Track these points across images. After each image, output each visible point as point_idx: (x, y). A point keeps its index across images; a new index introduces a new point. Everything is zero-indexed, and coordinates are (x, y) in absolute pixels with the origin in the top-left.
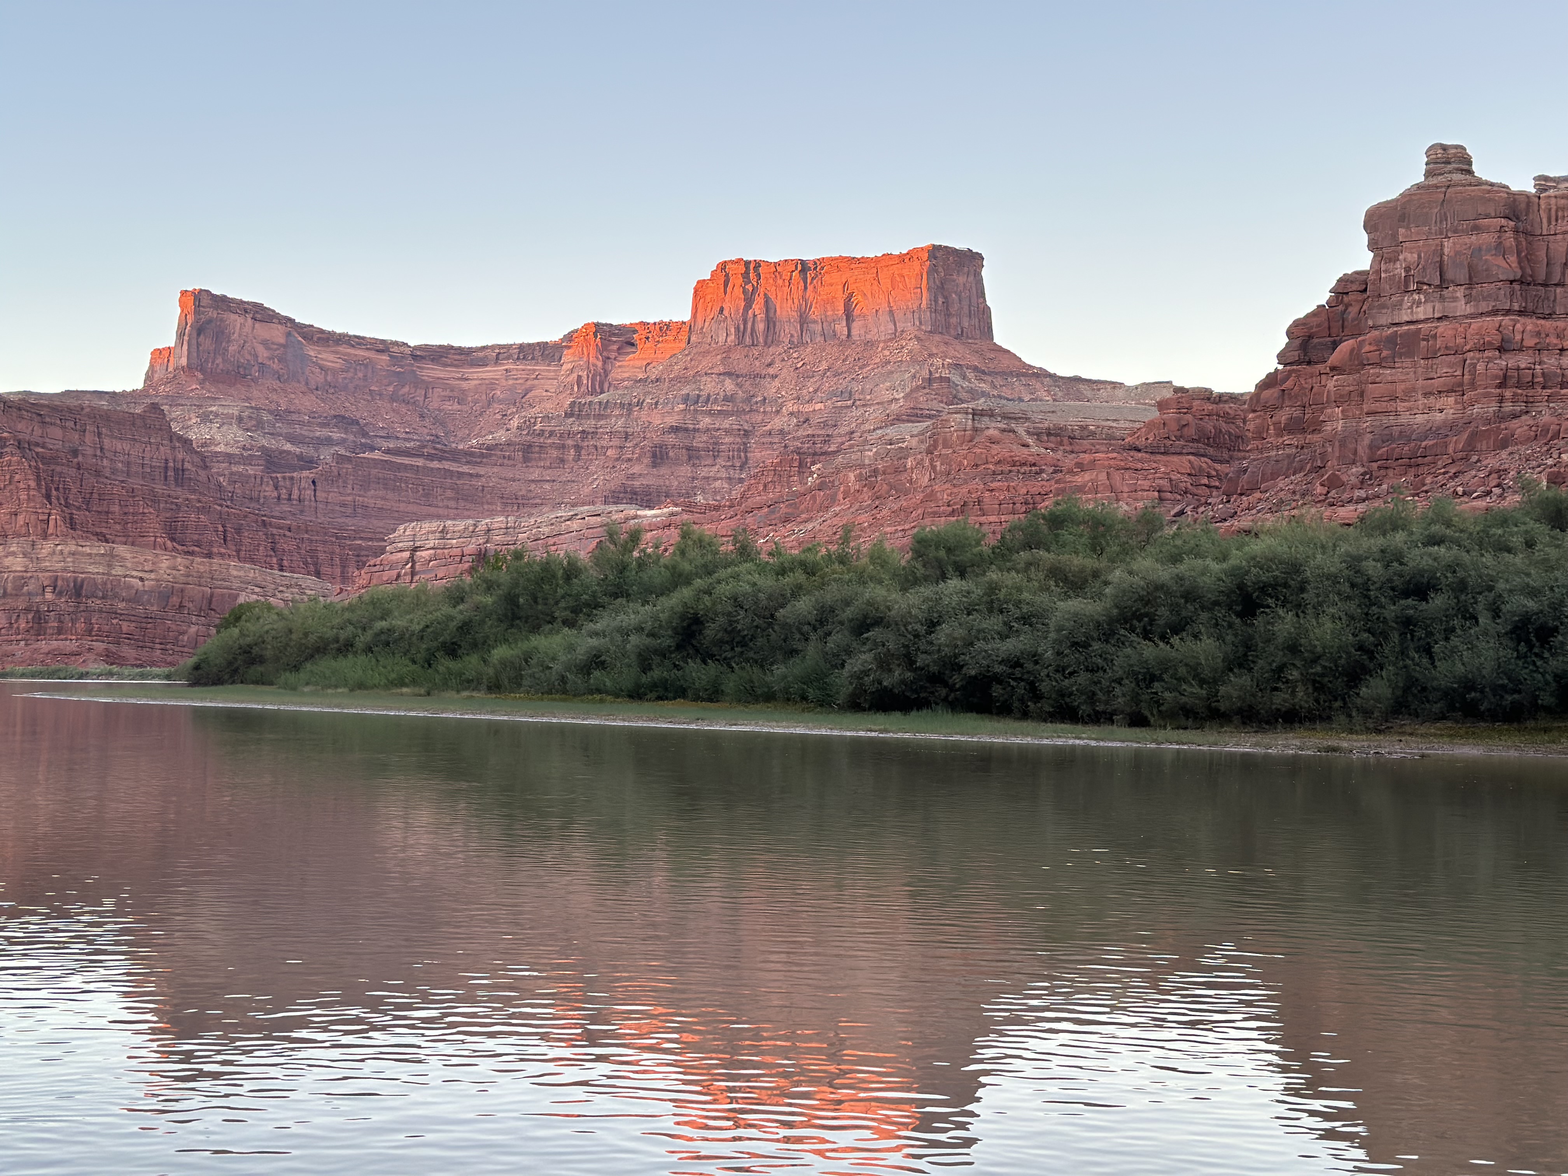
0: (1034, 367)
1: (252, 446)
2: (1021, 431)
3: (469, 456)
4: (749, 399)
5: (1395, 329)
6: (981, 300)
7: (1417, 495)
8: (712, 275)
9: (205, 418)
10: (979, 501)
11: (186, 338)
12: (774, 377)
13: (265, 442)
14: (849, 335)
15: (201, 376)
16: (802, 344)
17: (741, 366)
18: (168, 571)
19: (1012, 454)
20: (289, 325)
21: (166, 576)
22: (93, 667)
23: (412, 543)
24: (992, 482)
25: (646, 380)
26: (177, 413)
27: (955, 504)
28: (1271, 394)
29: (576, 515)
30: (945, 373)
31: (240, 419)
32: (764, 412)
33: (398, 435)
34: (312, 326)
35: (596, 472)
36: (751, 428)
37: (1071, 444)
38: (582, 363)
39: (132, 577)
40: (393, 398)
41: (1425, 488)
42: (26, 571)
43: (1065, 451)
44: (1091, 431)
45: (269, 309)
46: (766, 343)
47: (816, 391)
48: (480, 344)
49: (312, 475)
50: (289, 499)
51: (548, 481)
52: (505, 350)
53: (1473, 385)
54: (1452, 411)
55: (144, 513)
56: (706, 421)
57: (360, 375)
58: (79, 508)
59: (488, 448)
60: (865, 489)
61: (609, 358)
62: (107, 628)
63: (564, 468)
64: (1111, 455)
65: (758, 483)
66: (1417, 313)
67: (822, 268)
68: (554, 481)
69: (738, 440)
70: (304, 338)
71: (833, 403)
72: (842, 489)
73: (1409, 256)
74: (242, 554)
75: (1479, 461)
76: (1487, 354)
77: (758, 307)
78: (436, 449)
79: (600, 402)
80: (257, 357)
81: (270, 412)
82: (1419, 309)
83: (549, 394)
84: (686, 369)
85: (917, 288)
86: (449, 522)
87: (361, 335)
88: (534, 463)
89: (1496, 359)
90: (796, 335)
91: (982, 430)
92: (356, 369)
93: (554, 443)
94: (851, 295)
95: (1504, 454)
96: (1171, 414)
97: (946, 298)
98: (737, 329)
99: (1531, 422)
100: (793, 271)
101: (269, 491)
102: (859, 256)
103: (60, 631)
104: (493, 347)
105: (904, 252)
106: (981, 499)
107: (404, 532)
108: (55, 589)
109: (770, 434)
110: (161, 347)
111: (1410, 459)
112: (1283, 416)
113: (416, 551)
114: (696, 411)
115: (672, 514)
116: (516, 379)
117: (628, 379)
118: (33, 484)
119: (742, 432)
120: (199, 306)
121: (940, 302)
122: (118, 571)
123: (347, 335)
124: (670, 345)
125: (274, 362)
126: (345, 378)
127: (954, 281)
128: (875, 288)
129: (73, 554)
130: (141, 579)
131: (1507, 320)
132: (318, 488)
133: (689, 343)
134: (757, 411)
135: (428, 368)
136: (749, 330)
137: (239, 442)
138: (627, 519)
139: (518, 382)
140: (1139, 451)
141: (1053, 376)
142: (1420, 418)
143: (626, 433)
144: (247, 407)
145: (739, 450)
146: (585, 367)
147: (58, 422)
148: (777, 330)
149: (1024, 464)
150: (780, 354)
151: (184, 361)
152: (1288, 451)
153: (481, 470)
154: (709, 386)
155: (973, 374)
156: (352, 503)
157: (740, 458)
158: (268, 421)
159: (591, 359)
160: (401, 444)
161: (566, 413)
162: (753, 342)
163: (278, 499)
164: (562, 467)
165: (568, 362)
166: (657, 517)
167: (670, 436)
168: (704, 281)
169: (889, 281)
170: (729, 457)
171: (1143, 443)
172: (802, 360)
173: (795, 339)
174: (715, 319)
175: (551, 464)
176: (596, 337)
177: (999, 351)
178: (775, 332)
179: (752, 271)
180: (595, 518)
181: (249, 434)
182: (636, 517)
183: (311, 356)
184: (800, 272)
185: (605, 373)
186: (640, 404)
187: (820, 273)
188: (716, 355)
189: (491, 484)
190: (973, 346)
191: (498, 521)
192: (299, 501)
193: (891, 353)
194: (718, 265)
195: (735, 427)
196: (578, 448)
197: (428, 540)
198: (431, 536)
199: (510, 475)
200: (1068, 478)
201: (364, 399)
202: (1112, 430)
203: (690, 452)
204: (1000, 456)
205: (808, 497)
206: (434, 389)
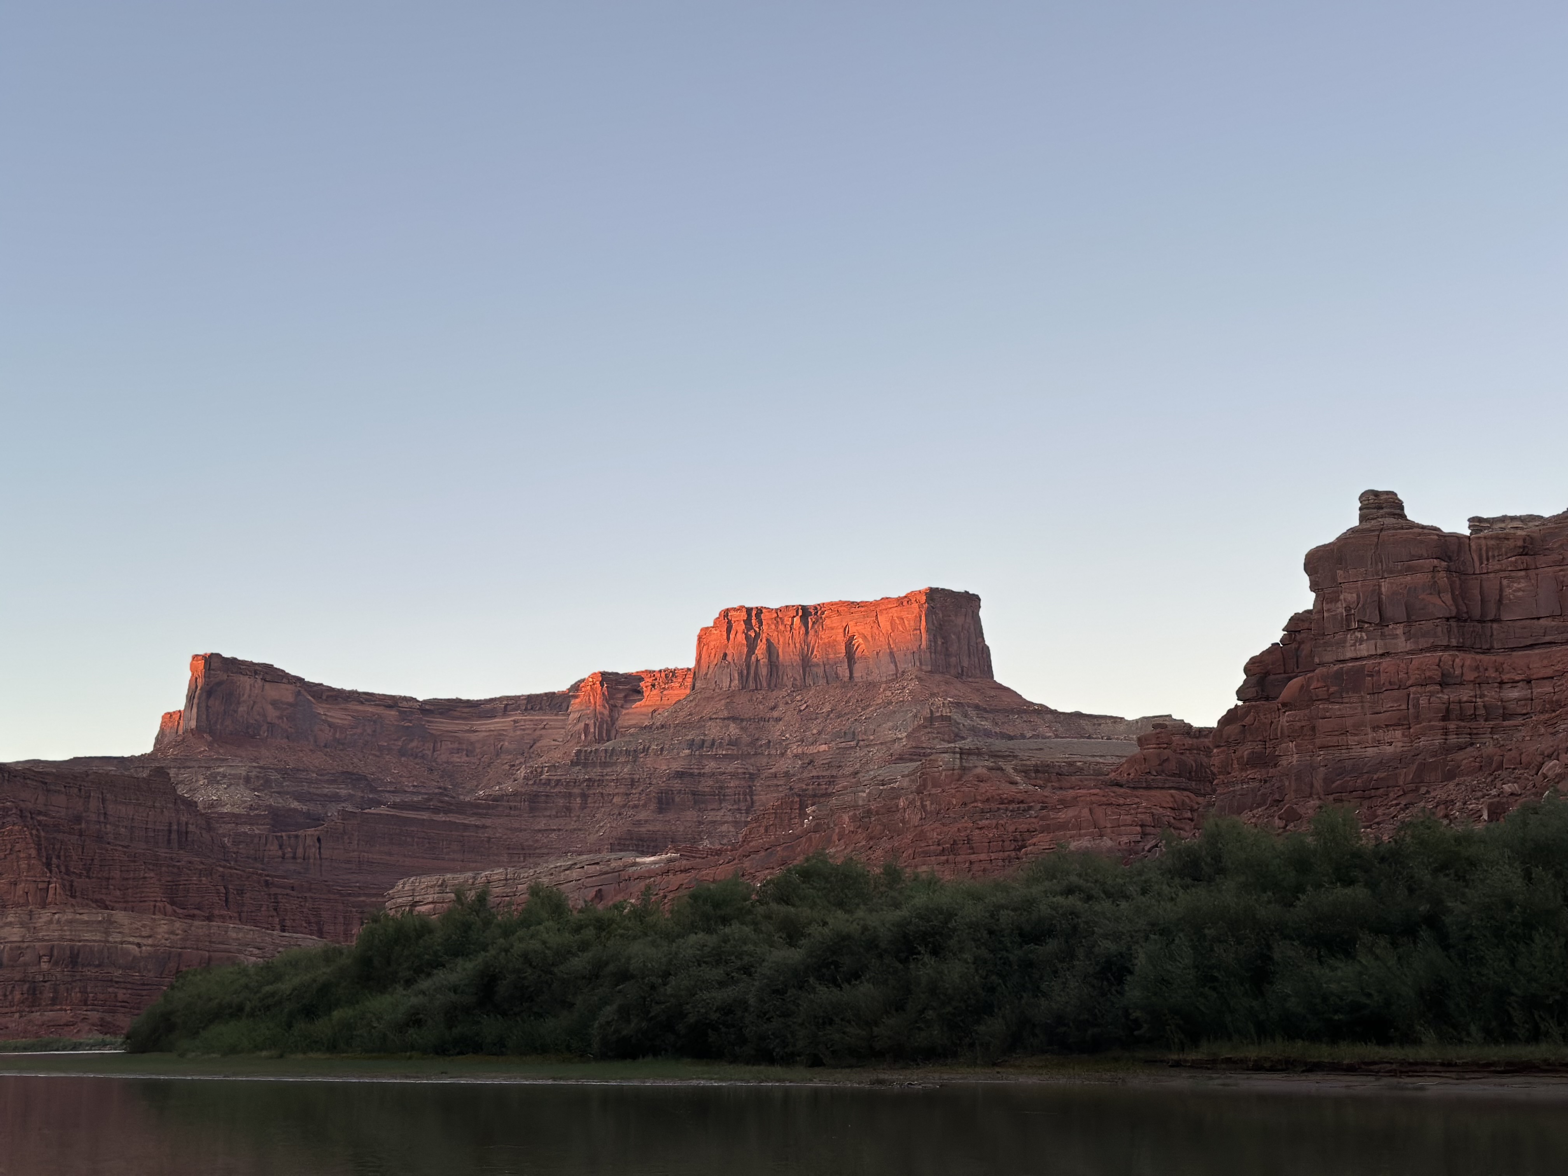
0: (1035, 704)
1: (259, 805)
2: (1009, 769)
3: (475, 808)
4: (754, 742)
5: (1341, 666)
6: (980, 640)
7: (1370, 827)
8: (715, 623)
9: (213, 780)
10: (968, 839)
11: (196, 701)
12: (778, 720)
13: (271, 801)
14: (851, 677)
15: (210, 739)
16: (805, 687)
17: (745, 710)
18: (166, 936)
19: (1000, 792)
20: (298, 684)
21: (163, 941)
22: (84, 1038)
23: (410, 898)
24: (981, 820)
25: (650, 727)
26: (185, 775)
27: (946, 843)
28: (1233, 729)
29: (575, 864)
30: (946, 712)
31: (247, 780)
32: (769, 755)
33: (406, 789)
34: (321, 684)
35: (602, 820)
36: (756, 772)
37: (1059, 780)
38: (588, 712)
39: (130, 943)
40: (402, 753)
41: (1377, 820)
42: (23, 942)
43: (1054, 788)
44: (1079, 767)
45: (279, 669)
46: (769, 685)
47: (819, 733)
48: (488, 697)
49: (317, 833)
50: (294, 858)
51: (554, 830)
52: (513, 702)
53: (1417, 717)
54: (1400, 744)
55: (145, 878)
56: (711, 766)
57: (369, 731)
58: (80, 876)
59: (496, 799)
60: (860, 831)
61: (616, 706)
62: (101, 996)
63: (570, 816)
64: (1092, 791)
65: (760, 826)
66: (1359, 650)
67: (823, 613)
68: (560, 830)
69: (743, 783)
70: (313, 697)
71: (836, 744)
72: (837, 831)
73: (1349, 596)
74: (244, 915)
75: (1428, 792)
76: (1429, 688)
77: (760, 651)
78: (443, 802)
79: (606, 751)
80: (266, 716)
81: (278, 771)
82: (1362, 646)
83: (557, 743)
84: (691, 714)
85: (916, 629)
86: (449, 875)
87: (370, 691)
88: (540, 813)
89: (1438, 693)
90: (798, 678)
91: (970, 769)
92: (364, 725)
93: (560, 792)
94: (852, 638)
95: (1451, 785)
96: (1151, 750)
97: (943, 638)
98: (741, 674)
99: (1475, 754)
100: (794, 617)
101: (273, 849)
102: (859, 601)
103: (54, 1001)
104: (501, 699)
105: (903, 595)
106: (970, 837)
107: (403, 887)
108: (51, 959)
109: (776, 777)
110: (171, 711)
111: (1364, 791)
112: (1245, 751)
113: (416, 906)
114: (701, 756)
115: (670, 860)
116: (524, 730)
117: (634, 726)
118: (33, 853)
119: (747, 776)
120: (209, 669)
121: (939, 643)
122: (115, 938)
123: (356, 692)
124: (676, 692)
125: (283, 722)
126: (354, 734)
127: (953, 621)
128: (875, 630)
129: (71, 922)
130: (139, 945)
131: (1446, 655)
132: (322, 845)
133: (693, 688)
134: (762, 754)
135: (437, 722)
136: (752, 675)
137: (245, 802)
138: (626, 867)
139: (526, 732)
140: (1121, 786)
141: (1054, 712)
142: (1371, 751)
143: (633, 780)
144: (255, 767)
145: (745, 793)
146: (591, 715)
147: (63, 789)
148: (780, 673)
149: (1011, 802)
150: (783, 698)
151: (193, 724)
152: (1252, 785)
153: (488, 822)
154: (713, 731)
155: (974, 713)
156: (357, 859)
157: (746, 801)
158: (276, 780)
159: (598, 707)
160: (407, 798)
161: (572, 762)
162: (756, 686)
163: (283, 858)
164: (568, 815)
165: (575, 712)
166: (656, 864)
167: (676, 781)
168: (707, 628)
169: (889, 623)
170: (735, 801)
171: (1125, 778)
172: (805, 703)
173: (798, 683)
174: (718, 665)
175: (557, 813)
176: (602, 685)
177: (999, 688)
178: (778, 676)
179: (754, 618)
180: (593, 866)
181: (256, 793)
182: (635, 864)
183: (319, 714)
184: (801, 616)
185: (611, 720)
186: (646, 750)
187: (821, 618)
188: (720, 700)
189: (498, 835)
190: (974, 685)
191: (498, 873)
192: (304, 859)
193: (892, 693)
194: (721, 612)
195: (740, 771)
196: (584, 796)
197: (427, 894)
198: (430, 890)
199: (516, 825)
200: (1052, 814)
201: (373, 755)
202: (1098, 766)
203: (696, 797)
204: (988, 794)
205: (804, 839)
206: (443, 742)
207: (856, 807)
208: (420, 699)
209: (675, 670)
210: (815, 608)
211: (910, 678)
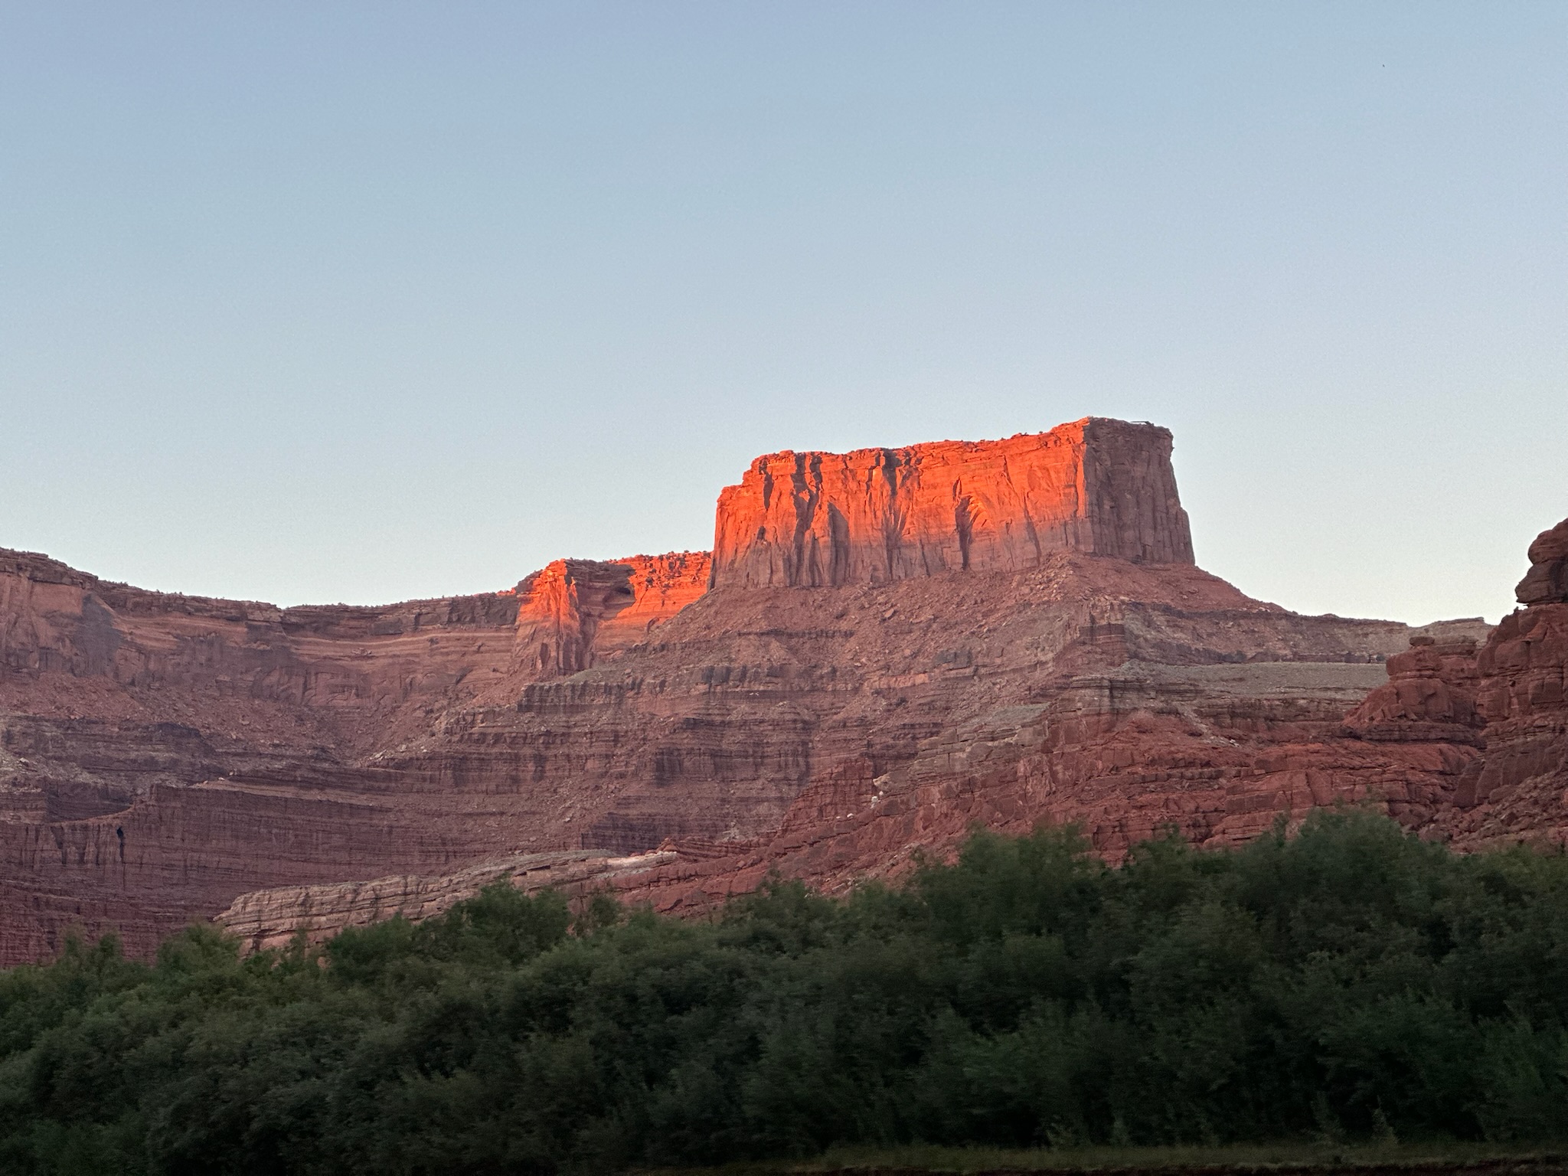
0: (1261, 604)
1: (27, 779)
2: (1188, 710)
3: (368, 780)
4: (809, 671)
6: (1171, 502)
8: (746, 479)
10: (1121, 826)
12: (848, 635)
13: (47, 772)
14: (966, 564)
16: (891, 581)
17: (799, 620)
19: (1173, 748)
20: (88, 585)
23: (256, 925)
24: (1140, 794)
25: (644, 648)
28: (1510, 648)
29: (513, 868)
30: (1116, 619)
31: (9, 738)
32: (834, 691)
33: (261, 750)
34: (124, 585)
35: (569, 797)
36: (813, 719)
37: (1269, 729)
38: (548, 624)
40: (255, 692)
43: (1260, 741)
44: (1301, 707)
45: (56, 563)
46: (834, 582)
47: (915, 655)
48: (390, 601)
49: (120, 821)
50: (82, 861)
51: (493, 814)
52: (429, 609)
56: (741, 710)
57: (203, 659)
59: (402, 765)
60: (956, 812)
61: (589, 615)
63: (518, 792)
64: (1312, 747)
65: (810, 807)
67: (919, 461)
68: (502, 814)
69: (792, 736)
70: (112, 605)
71: (942, 673)
72: (921, 813)
77: (819, 524)
78: (314, 770)
79: (573, 686)
80: (37, 637)
81: (57, 724)
83: (498, 675)
84: (708, 627)
85: (1070, 486)
86: (316, 888)
87: (203, 595)
88: (471, 787)
90: (880, 566)
91: (1126, 713)
92: (194, 650)
93: (501, 754)
94: (967, 502)
96: (1408, 679)
97: (1113, 499)
98: (788, 561)
100: (873, 468)
101: (48, 848)
102: (976, 440)
104: (411, 605)
105: (1047, 430)
106: (1124, 821)
107: (244, 908)
109: (845, 726)
112: (1530, 682)
113: (264, 937)
114: (725, 693)
115: (662, 862)
116: (447, 654)
117: (620, 647)
119: (799, 725)
121: (1107, 507)
123: (180, 597)
124: (686, 592)
125: (64, 646)
126: (178, 664)
127: (1128, 472)
128: (1003, 488)
132: (126, 841)
133: (713, 586)
134: (824, 690)
135: (309, 643)
136: (806, 562)
138: (591, 873)
139: (450, 658)
140: (1358, 738)
141: (1291, 617)
143: (616, 733)
144: (20, 718)
145: (795, 754)
146: (552, 630)
148: (851, 561)
149: (1190, 764)
150: (856, 599)
152: (1541, 737)
153: (388, 801)
154: (745, 654)
155: (1162, 618)
156: (182, 863)
157: (798, 765)
158: (53, 739)
159: (562, 618)
160: (262, 765)
161: (520, 706)
162: (814, 582)
163: (64, 862)
164: (515, 790)
165: (527, 624)
166: (640, 867)
167: (685, 735)
168: (734, 488)
169: (1025, 476)
170: (780, 766)
171: (1366, 725)
172: (892, 606)
173: (881, 574)
174: (752, 547)
175: (497, 786)
176: (569, 583)
177: (1204, 580)
178: (847, 565)
179: (808, 470)
180: (541, 872)
181: (22, 760)
182: (606, 868)
183: (123, 633)
184: (885, 468)
185: (584, 638)
186: (636, 686)
187: (917, 469)
188: (756, 604)
189: (403, 823)
190: (1164, 574)
191: (392, 884)
192: (98, 864)
193: (1032, 589)
194: (754, 462)
195: (788, 717)
196: (540, 760)
197: (281, 918)
198: (286, 912)
199: (433, 806)
200: (1247, 784)
201: (208, 696)
202: (1333, 705)
203: (717, 759)
204: (1153, 752)
205: (870, 827)
206: (319, 675)
207: (952, 775)
208: (283, 606)
209: (685, 556)
210: (907, 452)
211: (1060, 565)
